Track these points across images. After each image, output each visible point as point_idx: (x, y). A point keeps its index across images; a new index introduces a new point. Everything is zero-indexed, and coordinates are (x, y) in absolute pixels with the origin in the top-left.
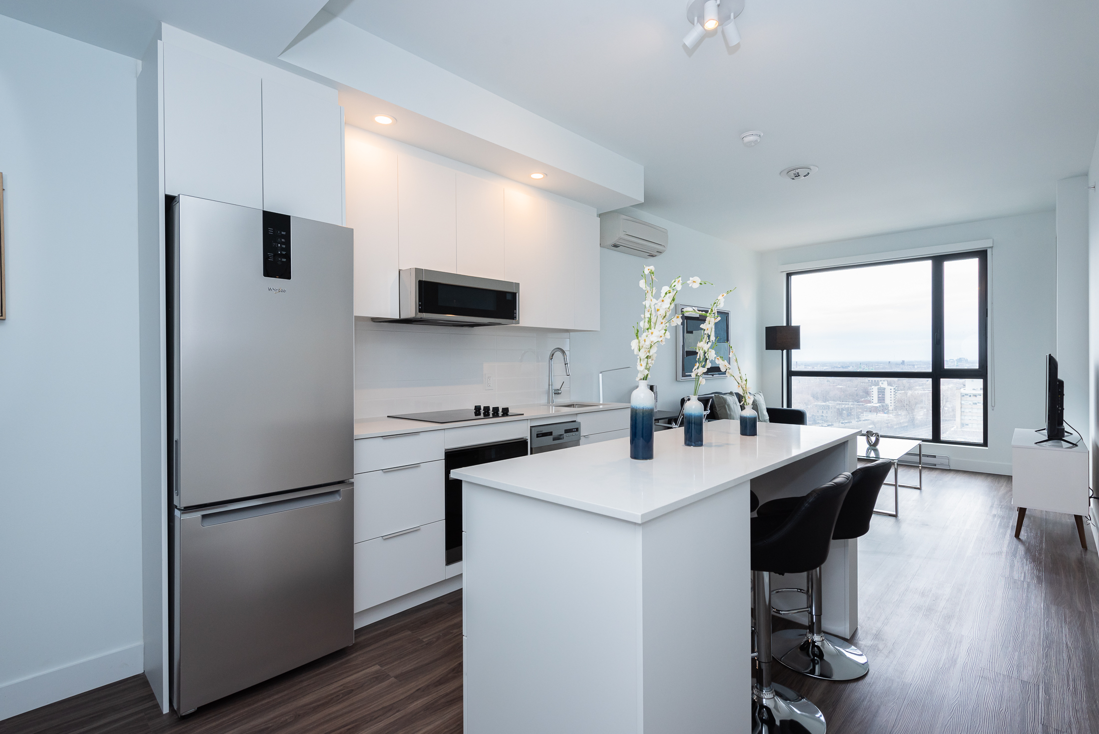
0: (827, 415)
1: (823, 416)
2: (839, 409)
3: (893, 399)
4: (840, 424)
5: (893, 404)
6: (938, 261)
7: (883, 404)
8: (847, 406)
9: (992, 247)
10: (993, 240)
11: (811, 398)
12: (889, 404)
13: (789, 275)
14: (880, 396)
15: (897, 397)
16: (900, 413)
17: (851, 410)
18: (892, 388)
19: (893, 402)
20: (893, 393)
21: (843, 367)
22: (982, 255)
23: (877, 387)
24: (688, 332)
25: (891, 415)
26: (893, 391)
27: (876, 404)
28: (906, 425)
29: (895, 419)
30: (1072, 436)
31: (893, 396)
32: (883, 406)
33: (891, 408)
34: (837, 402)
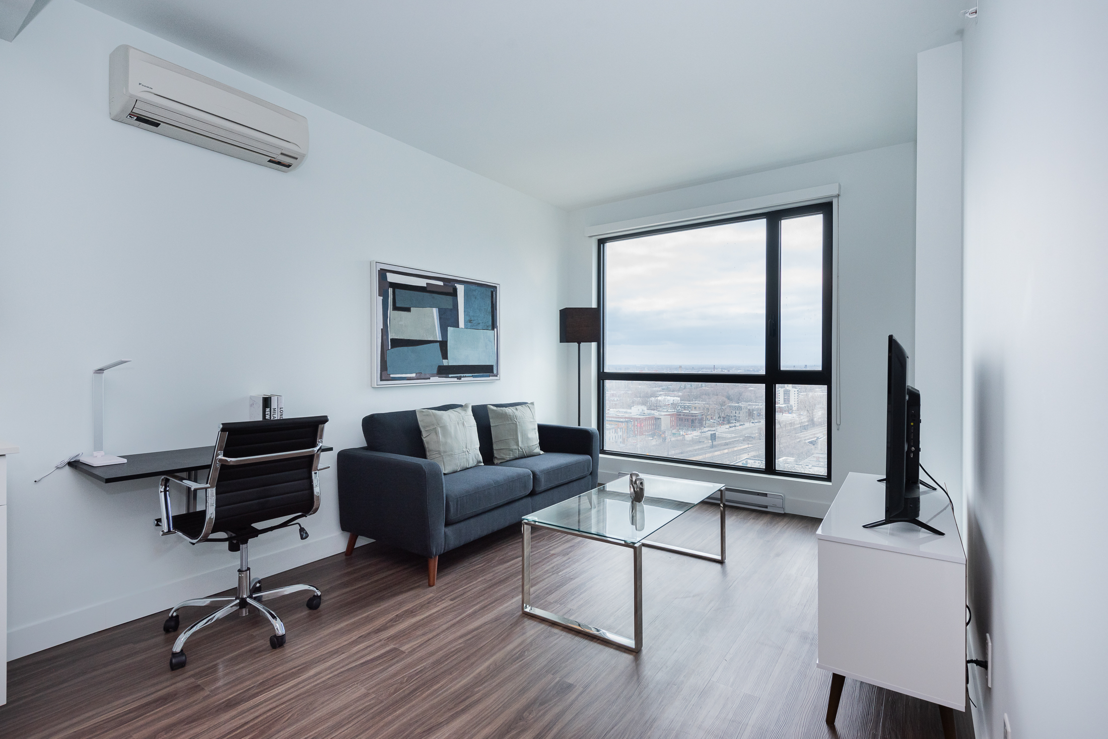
0: (739, 415)
1: (735, 416)
2: (749, 410)
3: (796, 400)
4: (751, 423)
5: (796, 405)
6: (774, 218)
7: (788, 405)
8: (756, 407)
9: (838, 195)
10: (840, 186)
11: (726, 399)
12: (793, 405)
13: (602, 242)
14: (785, 397)
15: (799, 398)
16: (802, 413)
17: (760, 410)
18: (796, 390)
19: (796, 403)
20: (796, 395)
21: (754, 370)
22: (825, 208)
23: (783, 389)
24: (395, 308)
25: (794, 415)
26: (796, 392)
27: (782, 404)
28: (807, 424)
29: (797, 419)
30: (934, 493)
31: (796, 397)
32: (788, 407)
33: (794, 408)
34: (749, 403)
